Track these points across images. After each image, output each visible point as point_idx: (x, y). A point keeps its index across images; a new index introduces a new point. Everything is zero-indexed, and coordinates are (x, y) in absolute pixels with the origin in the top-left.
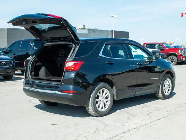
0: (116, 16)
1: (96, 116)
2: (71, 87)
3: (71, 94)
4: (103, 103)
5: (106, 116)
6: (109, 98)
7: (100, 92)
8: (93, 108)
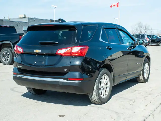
0: (56, 6)
1: (99, 103)
2: (77, 74)
3: (77, 82)
4: (104, 89)
5: (106, 102)
6: (109, 85)
7: (102, 79)
8: (97, 95)
